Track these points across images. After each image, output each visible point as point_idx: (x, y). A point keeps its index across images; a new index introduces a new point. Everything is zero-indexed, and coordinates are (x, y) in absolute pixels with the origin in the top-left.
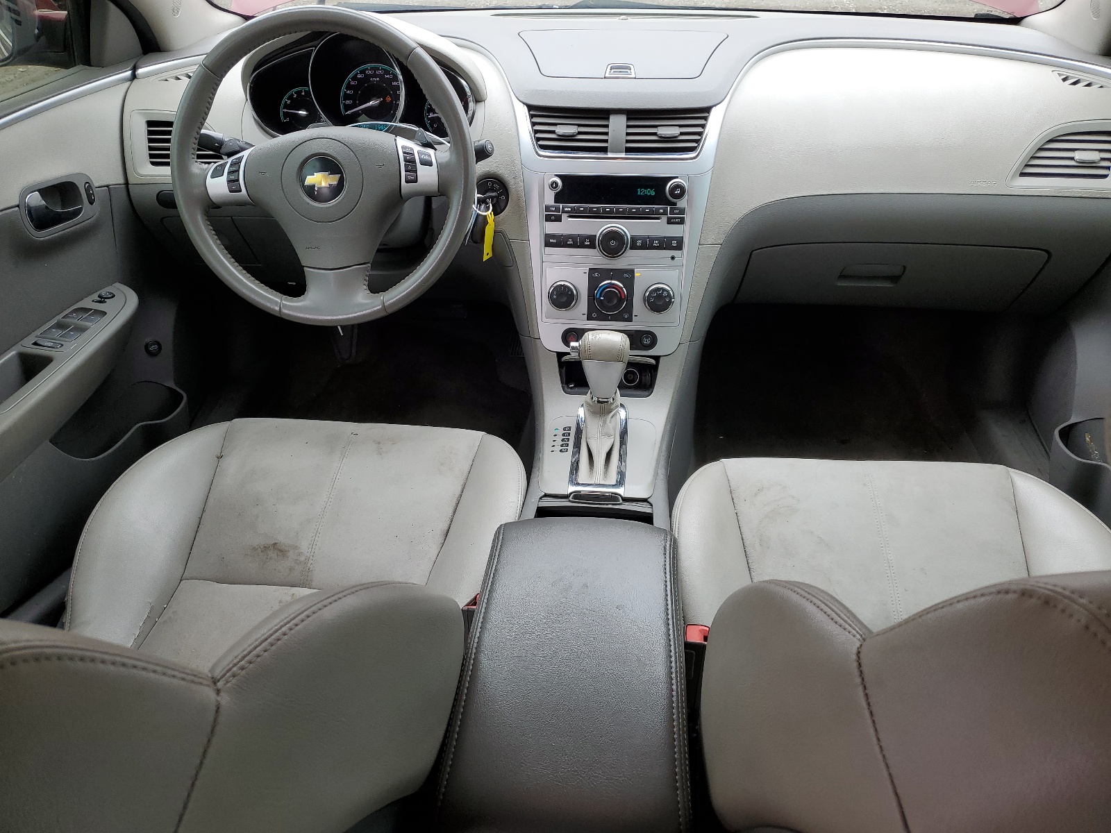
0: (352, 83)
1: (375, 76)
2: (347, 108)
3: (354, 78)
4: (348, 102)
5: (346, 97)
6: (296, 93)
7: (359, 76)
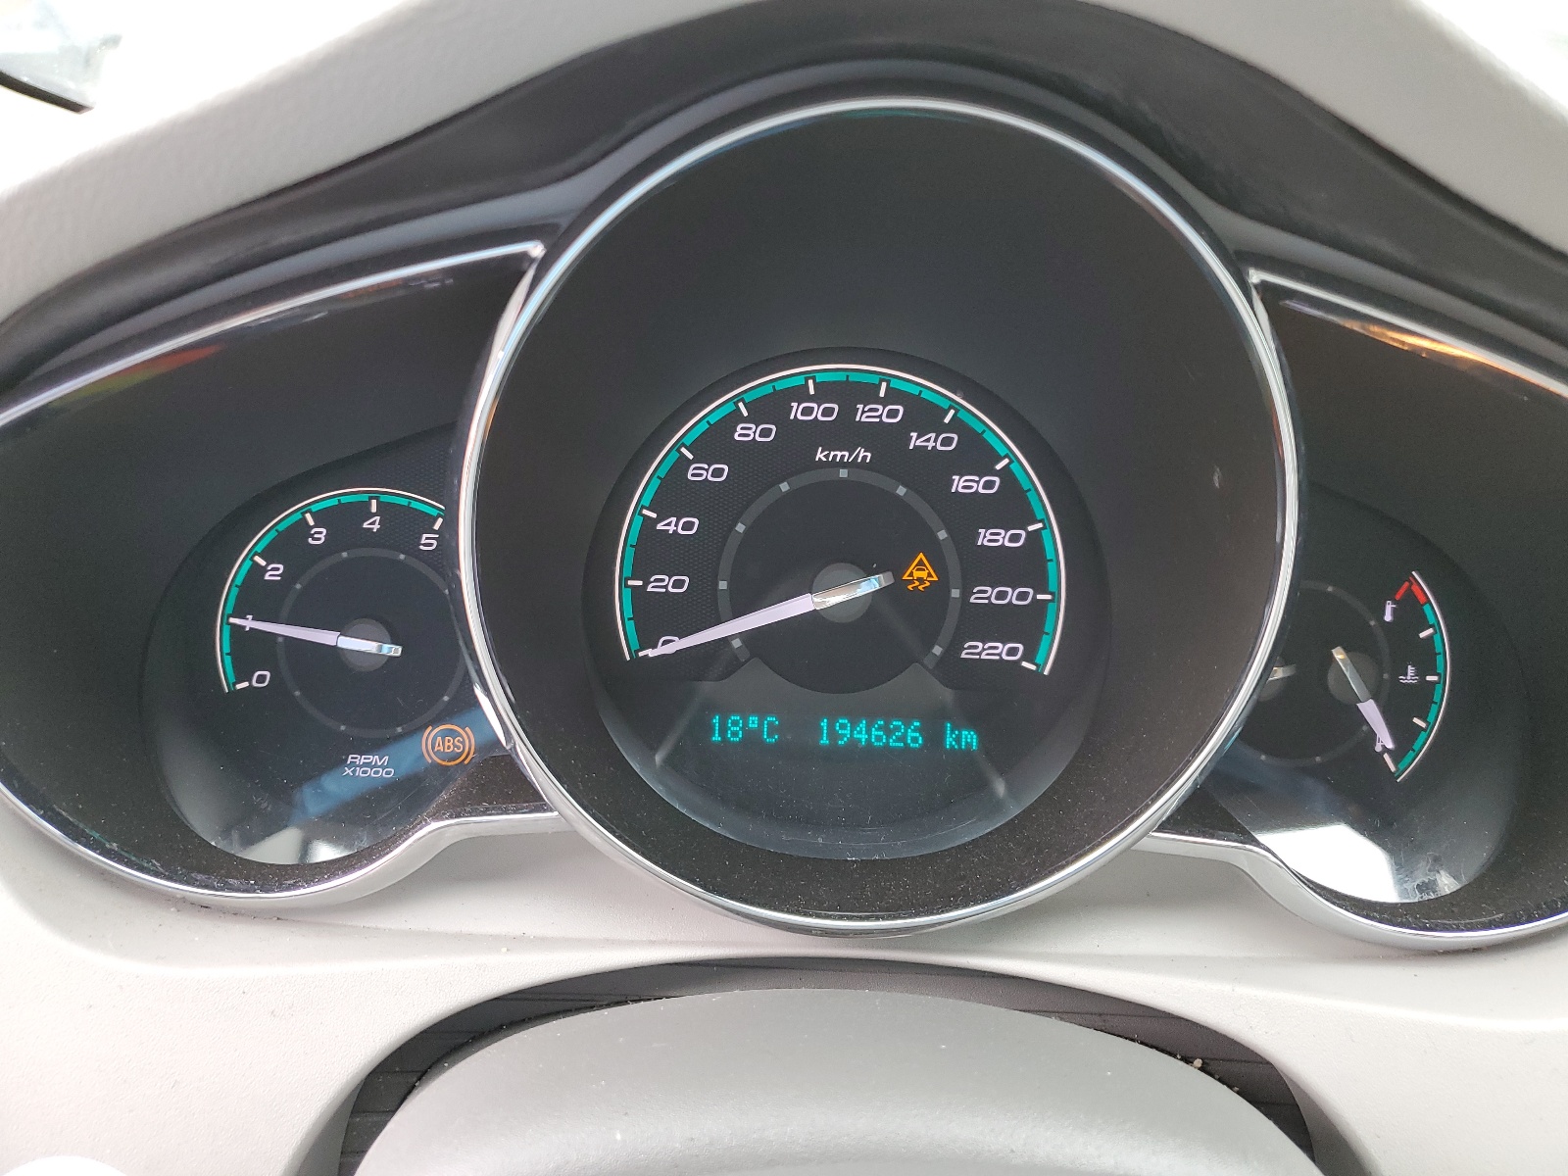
0: (701, 473)
1: (845, 432)
2: (655, 618)
3: (715, 443)
4: (663, 584)
5: (654, 552)
6: (321, 518)
7: (746, 433)
